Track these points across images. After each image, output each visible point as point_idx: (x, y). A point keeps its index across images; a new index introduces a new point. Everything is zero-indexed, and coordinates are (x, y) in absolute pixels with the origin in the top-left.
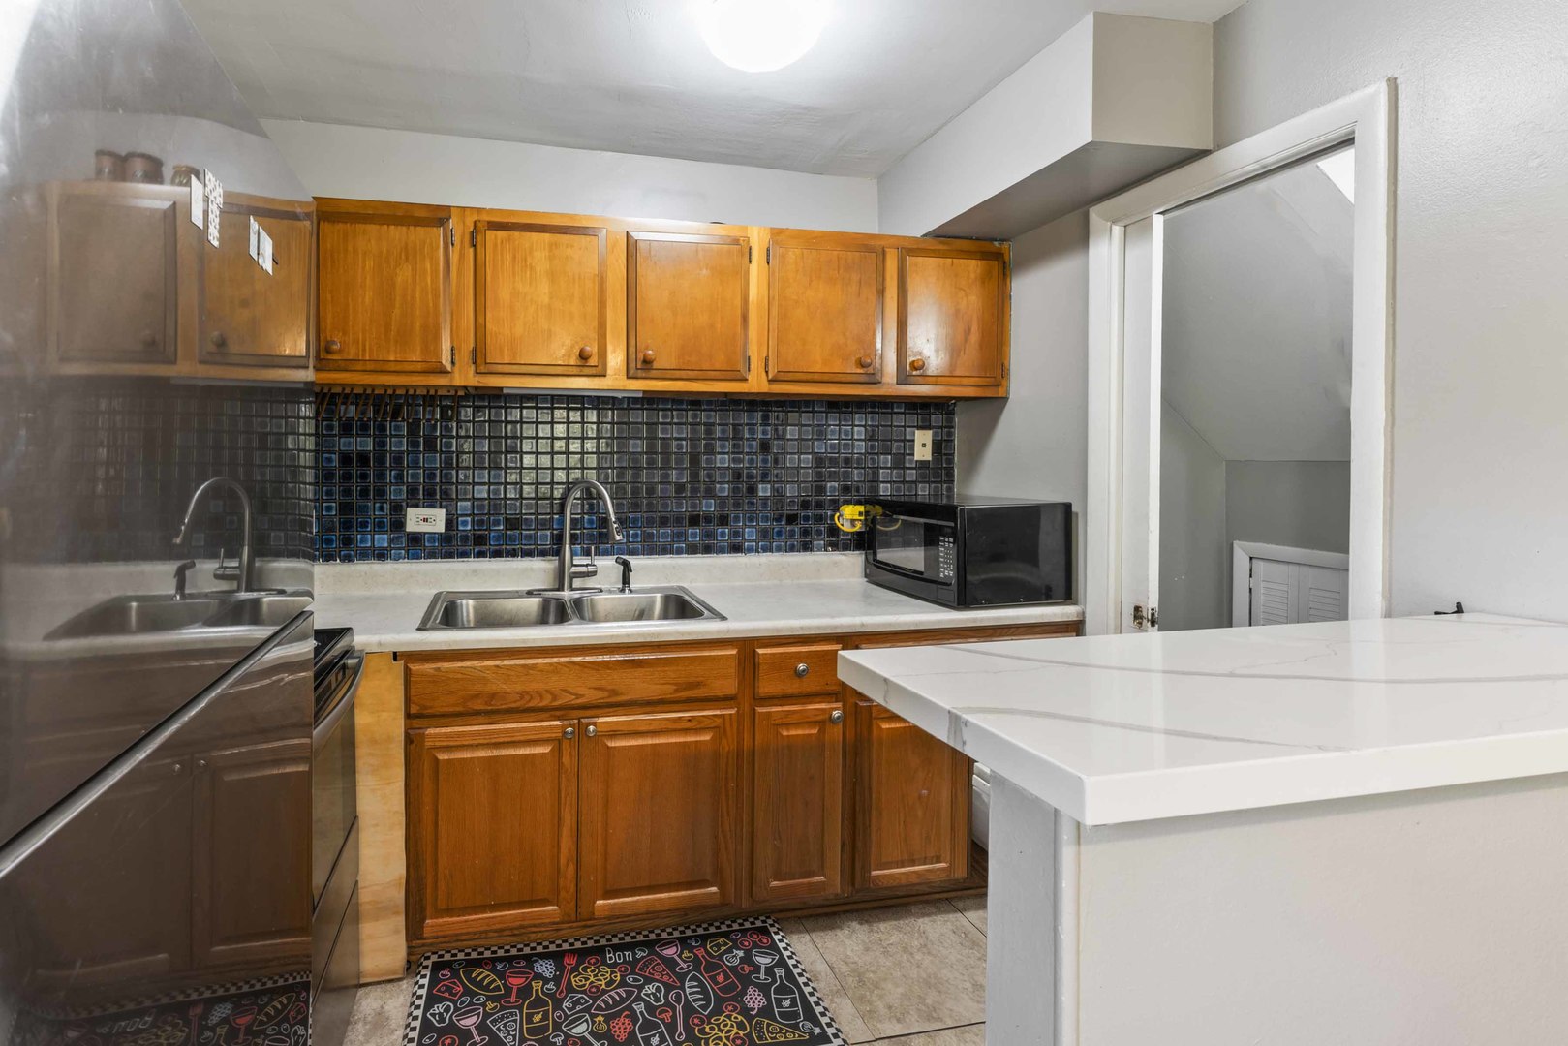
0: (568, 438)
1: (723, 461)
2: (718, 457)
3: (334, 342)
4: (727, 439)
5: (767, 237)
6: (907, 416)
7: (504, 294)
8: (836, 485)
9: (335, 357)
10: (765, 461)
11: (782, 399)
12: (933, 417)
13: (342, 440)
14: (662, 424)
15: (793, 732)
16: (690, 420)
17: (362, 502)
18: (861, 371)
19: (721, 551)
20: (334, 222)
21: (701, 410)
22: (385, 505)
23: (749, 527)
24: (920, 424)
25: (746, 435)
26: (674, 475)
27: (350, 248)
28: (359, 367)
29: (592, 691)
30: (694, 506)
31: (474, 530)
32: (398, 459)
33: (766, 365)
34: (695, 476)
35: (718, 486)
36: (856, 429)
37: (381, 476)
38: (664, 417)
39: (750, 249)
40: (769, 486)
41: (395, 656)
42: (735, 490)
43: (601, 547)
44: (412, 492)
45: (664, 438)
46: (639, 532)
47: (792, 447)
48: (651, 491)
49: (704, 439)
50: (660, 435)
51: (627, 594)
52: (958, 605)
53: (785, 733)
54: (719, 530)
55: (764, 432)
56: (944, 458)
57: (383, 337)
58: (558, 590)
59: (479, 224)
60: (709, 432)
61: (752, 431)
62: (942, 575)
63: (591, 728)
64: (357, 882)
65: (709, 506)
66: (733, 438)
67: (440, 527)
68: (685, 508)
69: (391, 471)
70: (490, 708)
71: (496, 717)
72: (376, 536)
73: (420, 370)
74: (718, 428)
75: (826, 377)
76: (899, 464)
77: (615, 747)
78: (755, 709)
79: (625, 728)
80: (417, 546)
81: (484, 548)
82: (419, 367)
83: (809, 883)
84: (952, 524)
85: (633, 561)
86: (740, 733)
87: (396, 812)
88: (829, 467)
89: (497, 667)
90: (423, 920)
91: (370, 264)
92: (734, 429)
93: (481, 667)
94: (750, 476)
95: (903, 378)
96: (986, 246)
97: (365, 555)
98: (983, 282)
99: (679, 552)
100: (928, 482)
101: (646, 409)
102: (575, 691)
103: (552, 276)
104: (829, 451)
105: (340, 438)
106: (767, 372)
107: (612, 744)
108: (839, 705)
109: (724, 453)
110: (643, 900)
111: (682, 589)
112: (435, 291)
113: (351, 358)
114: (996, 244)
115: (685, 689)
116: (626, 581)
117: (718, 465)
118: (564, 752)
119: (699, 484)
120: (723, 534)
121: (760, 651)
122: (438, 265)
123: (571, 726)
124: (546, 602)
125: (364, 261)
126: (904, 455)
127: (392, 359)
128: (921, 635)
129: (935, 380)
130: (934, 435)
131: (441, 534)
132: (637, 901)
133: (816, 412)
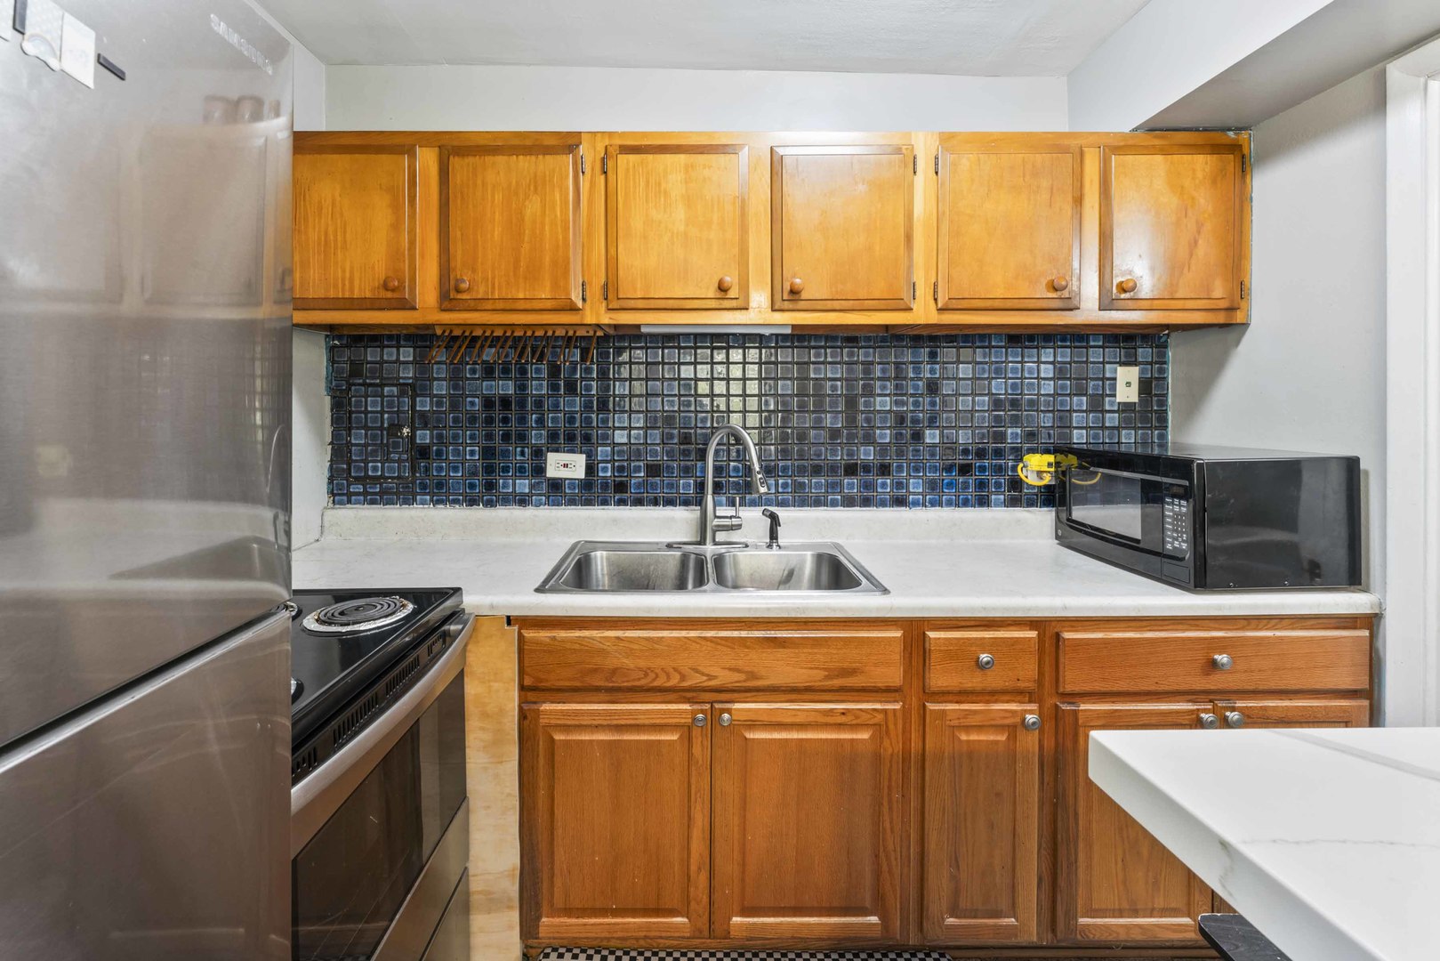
0: (712, 379)
1: (883, 403)
2: (878, 399)
3: (463, 281)
4: (888, 379)
5: (934, 143)
6: (1107, 350)
7: (637, 223)
8: (1019, 431)
9: (465, 296)
10: (933, 404)
11: (954, 333)
12: (1140, 350)
13: (484, 383)
14: (814, 363)
15: (974, 737)
16: (846, 359)
17: (504, 447)
18: (1054, 295)
19: (883, 504)
20: (463, 155)
21: (859, 348)
22: (526, 449)
23: (915, 477)
24: (1123, 359)
25: (911, 375)
26: (828, 420)
27: (479, 182)
28: (489, 305)
29: (727, 672)
30: (850, 454)
31: (615, 476)
32: (539, 404)
33: (935, 292)
34: (851, 421)
35: (878, 432)
36: (1042, 366)
37: (522, 420)
38: (817, 355)
39: (915, 158)
40: (937, 432)
41: (509, 620)
42: (899, 436)
43: (748, 497)
44: (553, 436)
45: (817, 379)
46: (790, 481)
47: (966, 387)
48: (802, 437)
49: (862, 379)
50: (812, 376)
51: (775, 551)
52: (1196, 587)
53: (964, 737)
54: (879, 481)
55: (932, 371)
56: (1155, 399)
57: (511, 274)
58: (699, 543)
59: (610, 149)
60: (867, 371)
61: (917, 370)
62: (1169, 546)
63: (726, 716)
64: (466, 869)
65: (867, 454)
66: (896, 378)
67: (580, 473)
68: (840, 456)
69: (532, 414)
70: (611, 685)
71: (620, 695)
72: (517, 481)
73: (550, 308)
74: (878, 367)
75: (1009, 304)
76: (1096, 405)
77: (754, 739)
78: (924, 706)
79: (765, 718)
80: (557, 492)
81: (624, 496)
82: (549, 305)
83: (995, 926)
84: (1187, 483)
85: (782, 513)
86: (906, 731)
87: (509, 795)
88: (1009, 410)
89: (618, 638)
90: (539, 918)
91: (498, 197)
92: (896, 368)
93: (601, 637)
94: (915, 421)
95: (1106, 303)
96: (1218, 138)
97: (506, 500)
98: (1214, 182)
99: (834, 504)
100: (1135, 428)
101: (796, 347)
102: (706, 671)
103: (689, 201)
104: (1010, 392)
105: (483, 381)
106: (936, 300)
107: (750, 735)
108: (1034, 707)
109: (886, 395)
110: (789, 923)
111: (837, 546)
112: (566, 222)
113: (480, 297)
114: (1231, 134)
115: (837, 676)
116: (773, 536)
117: (878, 408)
118: (694, 740)
119: (856, 427)
120: (884, 485)
121: (932, 634)
122: (568, 194)
123: (702, 711)
124: (685, 558)
125: (493, 196)
126: (1103, 396)
127: (521, 296)
128: (1144, 623)
129: (1150, 305)
130: (1142, 372)
131: (581, 480)
132: (781, 924)
133: (994, 347)
